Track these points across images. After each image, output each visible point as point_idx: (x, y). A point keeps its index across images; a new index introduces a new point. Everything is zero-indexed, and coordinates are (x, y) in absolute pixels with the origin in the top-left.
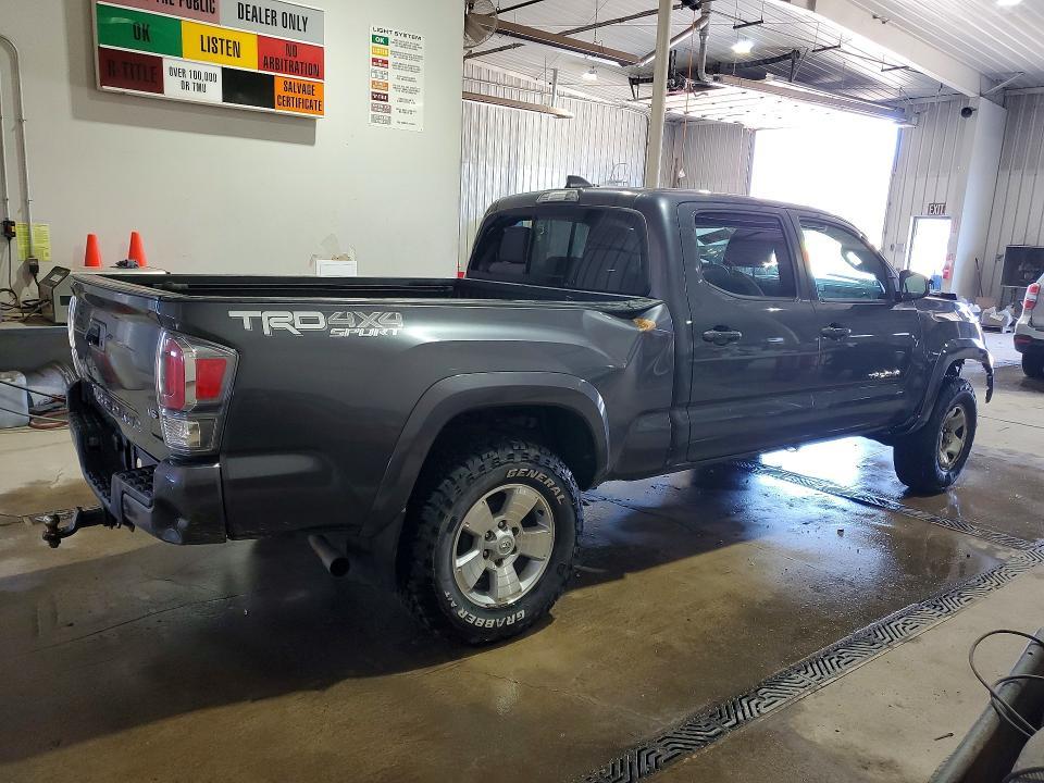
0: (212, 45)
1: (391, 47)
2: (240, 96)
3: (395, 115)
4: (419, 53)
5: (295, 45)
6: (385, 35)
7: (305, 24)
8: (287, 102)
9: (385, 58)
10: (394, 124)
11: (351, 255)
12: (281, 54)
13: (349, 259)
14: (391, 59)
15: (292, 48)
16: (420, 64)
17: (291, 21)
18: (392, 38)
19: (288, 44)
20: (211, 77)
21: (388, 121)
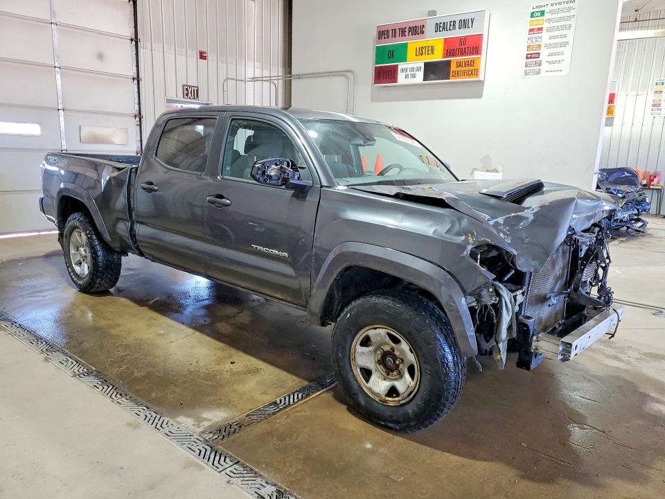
0: (421, 52)
1: (547, 16)
2: (432, 76)
3: (544, 67)
4: (572, 13)
5: (465, 38)
6: (542, 9)
7: (472, 23)
8: (457, 74)
9: (539, 27)
10: (543, 73)
11: (499, 169)
12: (457, 46)
13: (497, 172)
14: (545, 26)
15: (463, 40)
16: (572, 22)
17: (464, 24)
18: (547, 9)
19: (460, 38)
20: (418, 69)
21: (538, 73)
